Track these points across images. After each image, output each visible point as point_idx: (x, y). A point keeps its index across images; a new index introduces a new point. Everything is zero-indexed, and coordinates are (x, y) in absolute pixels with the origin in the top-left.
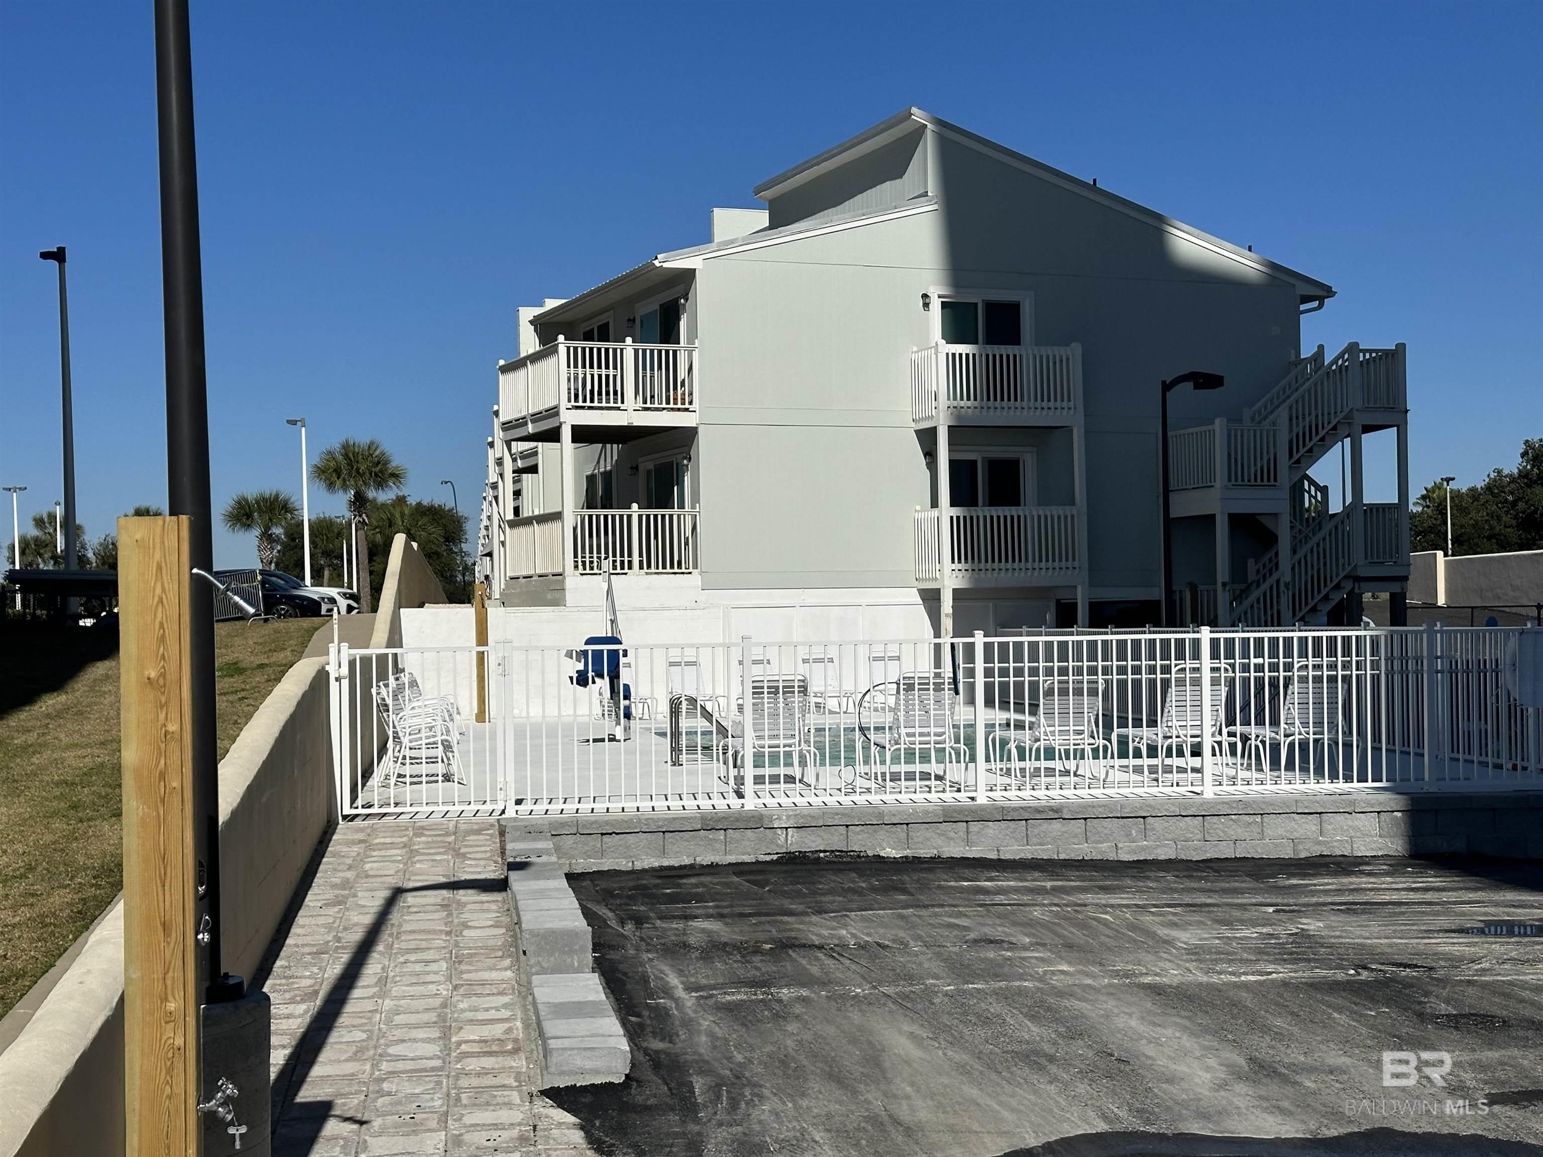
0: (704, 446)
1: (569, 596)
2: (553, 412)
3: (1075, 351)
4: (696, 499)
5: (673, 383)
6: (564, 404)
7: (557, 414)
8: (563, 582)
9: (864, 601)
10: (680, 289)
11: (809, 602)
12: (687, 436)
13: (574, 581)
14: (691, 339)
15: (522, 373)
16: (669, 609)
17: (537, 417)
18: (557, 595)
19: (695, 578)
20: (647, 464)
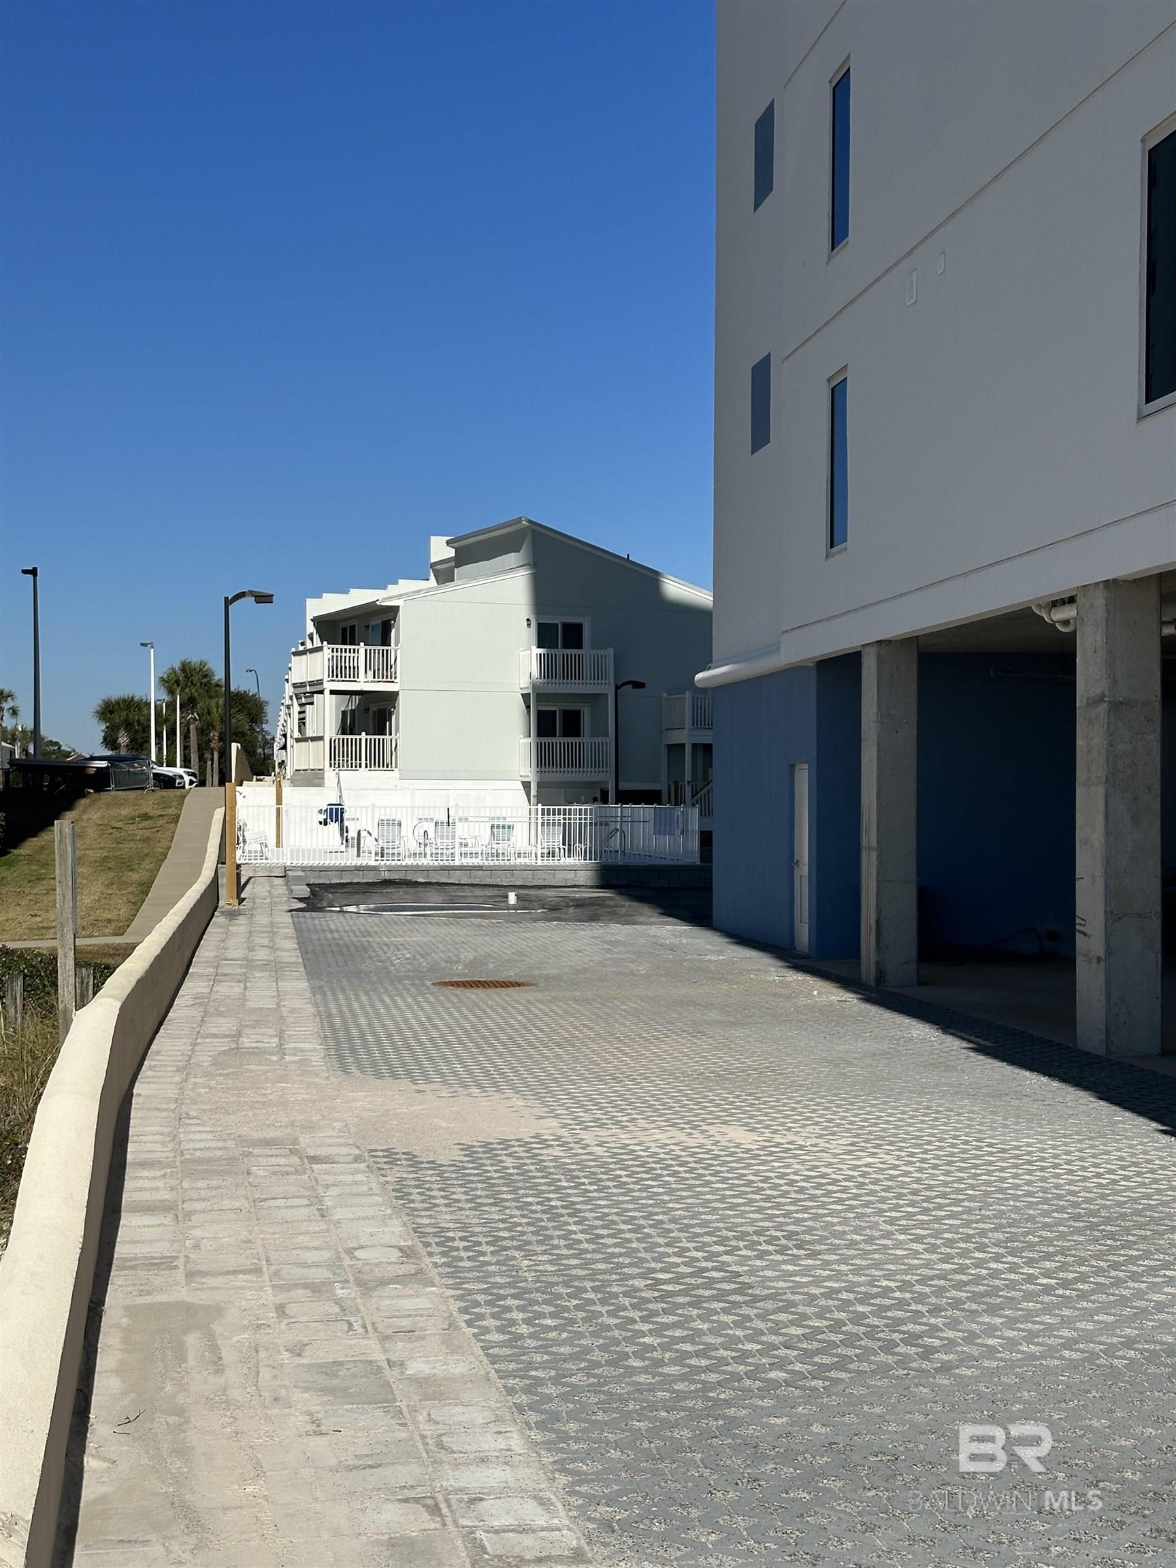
0: (402, 701)
1: (326, 781)
2: (320, 682)
3: (610, 652)
4: (397, 731)
5: (388, 667)
6: (326, 678)
7: (322, 684)
8: (323, 774)
9: (490, 788)
10: (390, 616)
11: (459, 787)
12: (394, 695)
13: (330, 775)
14: (396, 645)
15: (304, 657)
16: (380, 789)
17: (312, 684)
18: (320, 781)
19: (396, 773)
20: (374, 708)
